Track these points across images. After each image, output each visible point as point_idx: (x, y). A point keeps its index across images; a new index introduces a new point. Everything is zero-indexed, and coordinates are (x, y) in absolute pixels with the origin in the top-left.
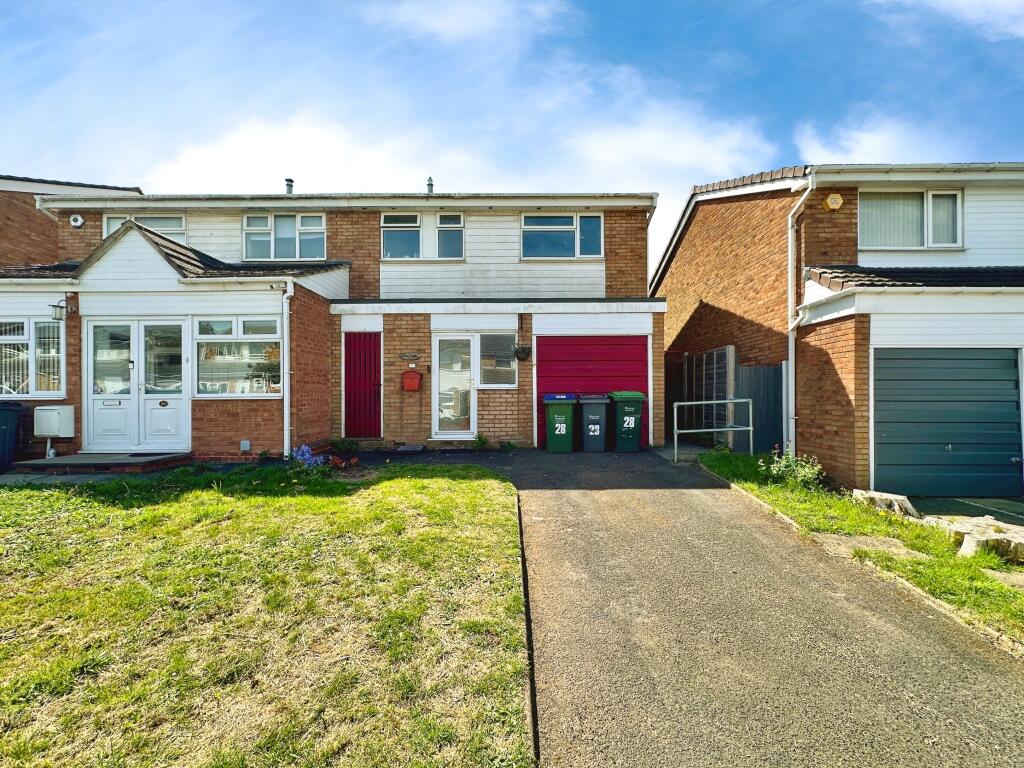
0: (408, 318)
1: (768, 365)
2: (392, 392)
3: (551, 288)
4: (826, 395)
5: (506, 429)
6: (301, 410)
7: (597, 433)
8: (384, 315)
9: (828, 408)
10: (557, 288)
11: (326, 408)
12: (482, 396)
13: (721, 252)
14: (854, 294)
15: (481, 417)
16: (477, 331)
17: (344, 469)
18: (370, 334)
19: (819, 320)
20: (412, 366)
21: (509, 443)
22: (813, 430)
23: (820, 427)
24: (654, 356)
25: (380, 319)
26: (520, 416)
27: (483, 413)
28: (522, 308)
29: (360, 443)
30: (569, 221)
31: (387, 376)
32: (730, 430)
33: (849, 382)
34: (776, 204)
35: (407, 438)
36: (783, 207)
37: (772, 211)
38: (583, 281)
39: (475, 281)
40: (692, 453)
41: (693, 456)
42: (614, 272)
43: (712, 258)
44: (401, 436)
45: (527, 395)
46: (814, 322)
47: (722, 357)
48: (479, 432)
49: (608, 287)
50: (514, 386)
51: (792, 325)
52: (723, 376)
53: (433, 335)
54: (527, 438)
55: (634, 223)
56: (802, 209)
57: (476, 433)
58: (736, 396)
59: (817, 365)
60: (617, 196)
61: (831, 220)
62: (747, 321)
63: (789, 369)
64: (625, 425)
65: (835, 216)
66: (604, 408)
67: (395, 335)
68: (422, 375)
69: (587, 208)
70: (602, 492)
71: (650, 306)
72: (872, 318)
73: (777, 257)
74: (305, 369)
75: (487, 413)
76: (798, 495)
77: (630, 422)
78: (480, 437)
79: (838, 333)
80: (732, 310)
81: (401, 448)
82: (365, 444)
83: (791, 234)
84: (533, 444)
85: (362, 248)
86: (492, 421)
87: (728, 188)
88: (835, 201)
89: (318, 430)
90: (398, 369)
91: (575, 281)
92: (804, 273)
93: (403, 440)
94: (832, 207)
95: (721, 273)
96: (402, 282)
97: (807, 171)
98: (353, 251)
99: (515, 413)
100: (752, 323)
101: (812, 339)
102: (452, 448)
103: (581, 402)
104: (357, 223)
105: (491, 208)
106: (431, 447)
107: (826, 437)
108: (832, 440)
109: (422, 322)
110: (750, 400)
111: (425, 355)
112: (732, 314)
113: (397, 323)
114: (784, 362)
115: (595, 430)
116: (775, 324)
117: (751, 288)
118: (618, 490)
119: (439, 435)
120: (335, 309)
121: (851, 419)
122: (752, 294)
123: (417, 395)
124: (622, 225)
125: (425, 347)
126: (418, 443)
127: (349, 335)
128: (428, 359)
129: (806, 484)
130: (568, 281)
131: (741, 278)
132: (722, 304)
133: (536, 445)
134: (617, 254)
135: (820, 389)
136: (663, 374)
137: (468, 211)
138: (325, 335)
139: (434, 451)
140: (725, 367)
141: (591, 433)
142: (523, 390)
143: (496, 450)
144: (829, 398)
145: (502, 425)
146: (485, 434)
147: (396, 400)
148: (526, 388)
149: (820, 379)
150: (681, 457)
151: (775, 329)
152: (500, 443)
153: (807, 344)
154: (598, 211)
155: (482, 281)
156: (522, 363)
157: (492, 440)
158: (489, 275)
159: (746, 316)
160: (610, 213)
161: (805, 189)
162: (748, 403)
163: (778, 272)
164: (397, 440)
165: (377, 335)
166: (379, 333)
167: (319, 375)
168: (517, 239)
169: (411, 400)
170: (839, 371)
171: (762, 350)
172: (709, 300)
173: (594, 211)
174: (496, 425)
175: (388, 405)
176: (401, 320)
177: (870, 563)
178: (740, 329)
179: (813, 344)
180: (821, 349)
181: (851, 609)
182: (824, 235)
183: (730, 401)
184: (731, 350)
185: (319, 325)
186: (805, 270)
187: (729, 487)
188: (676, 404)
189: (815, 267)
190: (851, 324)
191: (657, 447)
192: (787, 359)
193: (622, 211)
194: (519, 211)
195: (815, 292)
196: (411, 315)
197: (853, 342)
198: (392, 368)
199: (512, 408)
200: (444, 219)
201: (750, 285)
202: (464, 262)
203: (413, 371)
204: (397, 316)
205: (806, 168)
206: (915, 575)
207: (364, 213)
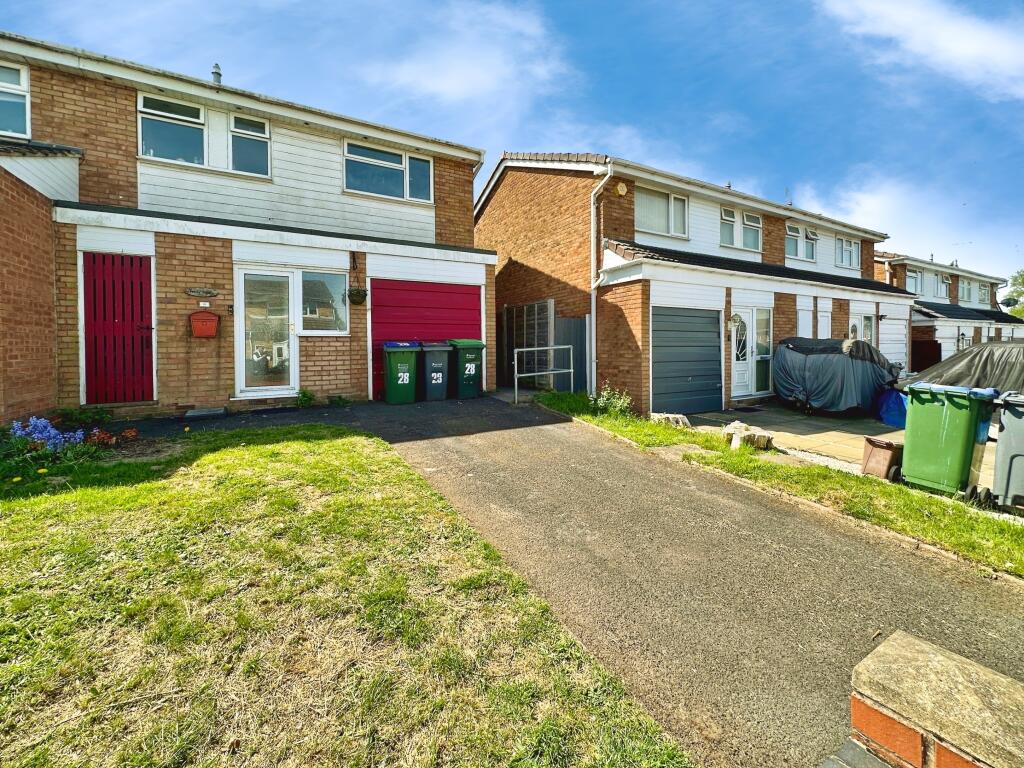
0: (197, 242)
1: (573, 317)
2: (171, 339)
3: (379, 228)
4: (620, 342)
5: (337, 382)
6: (10, 365)
7: (440, 381)
8: (157, 234)
9: (622, 352)
10: (384, 228)
11: (50, 362)
12: (305, 344)
13: (529, 217)
14: (642, 264)
15: (303, 369)
16: (298, 267)
17: (118, 446)
18: (132, 258)
19: (615, 282)
20: (204, 304)
21: (340, 397)
22: (610, 371)
23: (615, 367)
24: (486, 306)
25: (151, 240)
26: (353, 367)
27: (306, 364)
28: (355, 245)
29: (116, 411)
30: (398, 158)
31: (164, 317)
32: (551, 373)
33: (637, 331)
34: (581, 182)
35: (199, 397)
36: (586, 186)
37: (576, 188)
38: (412, 225)
39: (285, 207)
40: (529, 396)
41: (530, 397)
42: (444, 220)
43: (521, 220)
44: (188, 396)
45: (361, 343)
46: (611, 283)
47: (543, 309)
48: (301, 386)
49: (438, 235)
50: (345, 333)
51: (594, 285)
52: (544, 326)
53: (235, 268)
54: (362, 391)
55: (461, 175)
56: (602, 190)
57: (297, 389)
58: (556, 344)
59: (613, 318)
60: (448, 145)
61: (619, 203)
62: (554, 279)
63: (591, 321)
64: (467, 372)
65: (622, 200)
66: (446, 356)
67: (175, 262)
68: (219, 317)
69: (418, 149)
70: (472, 436)
71: (483, 258)
72: (652, 283)
73: (580, 227)
74: (15, 302)
75: (312, 364)
76: (621, 421)
77: (471, 368)
78: (303, 392)
79: (630, 293)
80: (540, 269)
81: (190, 413)
82: (125, 410)
83: (593, 210)
84: (367, 396)
85: (103, 134)
86: (320, 373)
87: (537, 160)
88: (622, 189)
89: (38, 395)
90: (183, 306)
91: (405, 224)
92: (603, 243)
93: (191, 402)
94: (621, 193)
95: (530, 234)
96: (174, 192)
97: (608, 160)
98: (86, 135)
99: (347, 363)
100: (558, 281)
101: (609, 297)
102: (266, 407)
103: (425, 349)
104: (91, 95)
105: (307, 124)
106: (234, 409)
107: (621, 375)
108: (624, 377)
109: (218, 249)
110: (571, 347)
111: (225, 292)
112: (540, 273)
113: (178, 246)
114: (587, 315)
115: (437, 378)
116: (581, 285)
117: (557, 251)
118: (487, 433)
119: (245, 391)
120: (63, 215)
121: (639, 360)
122: (558, 256)
123: (213, 343)
124: (451, 174)
125: (224, 282)
126: (216, 404)
127: (90, 257)
128: (229, 297)
129: (623, 412)
130: (398, 223)
131: (549, 241)
132: (531, 262)
133: (371, 397)
134: (446, 203)
135: (616, 337)
136: (494, 323)
137: (276, 121)
138: (47, 253)
139: (240, 413)
140: (547, 318)
141: (434, 382)
142: (356, 337)
143: (324, 407)
144: (622, 344)
145: (331, 378)
146: (309, 388)
147: (178, 350)
148: (360, 335)
149: (616, 329)
150: (521, 399)
151: (579, 287)
152: (328, 397)
153: (606, 301)
154: (427, 155)
155: (294, 208)
156: (355, 307)
157: (319, 395)
158: (305, 202)
159: (553, 275)
160: (439, 159)
161: (605, 175)
162: (569, 349)
163: (581, 240)
164: (182, 402)
165: (144, 261)
166: (148, 258)
167: (37, 312)
168: (339, 167)
169: (204, 350)
170: (630, 323)
171: (567, 305)
172: (518, 258)
173: (423, 154)
174: (324, 378)
175: (165, 357)
176: (186, 243)
177: (694, 463)
178: (548, 285)
179: (610, 301)
180: (617, 306)
181: (705, 495)
182: (615, 214)
183: (551, 348)
184: (551, 303)
185: (38, 236)
186: (604, 241)
187: (571, 421)
188: (516, 351)
189: (611, 239)
190: (638, 287)
191: (490, 392)
192: (590, 313)
193: (450, 161)
194: (341, 136)
195: (612, 259)
196: (203, 239)
197: (640, 301)
198: (170, 306)
199: (344, 358)
200: (239, 122)
201: (557, 248)
202: (270, 181)
203: (205, 311)
204: (177, 237)
205: (606, 157)
206: (724, 466)
207: (105, 84)
